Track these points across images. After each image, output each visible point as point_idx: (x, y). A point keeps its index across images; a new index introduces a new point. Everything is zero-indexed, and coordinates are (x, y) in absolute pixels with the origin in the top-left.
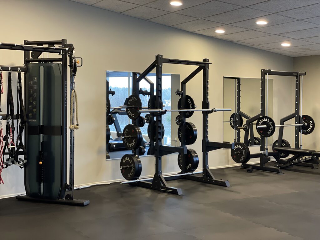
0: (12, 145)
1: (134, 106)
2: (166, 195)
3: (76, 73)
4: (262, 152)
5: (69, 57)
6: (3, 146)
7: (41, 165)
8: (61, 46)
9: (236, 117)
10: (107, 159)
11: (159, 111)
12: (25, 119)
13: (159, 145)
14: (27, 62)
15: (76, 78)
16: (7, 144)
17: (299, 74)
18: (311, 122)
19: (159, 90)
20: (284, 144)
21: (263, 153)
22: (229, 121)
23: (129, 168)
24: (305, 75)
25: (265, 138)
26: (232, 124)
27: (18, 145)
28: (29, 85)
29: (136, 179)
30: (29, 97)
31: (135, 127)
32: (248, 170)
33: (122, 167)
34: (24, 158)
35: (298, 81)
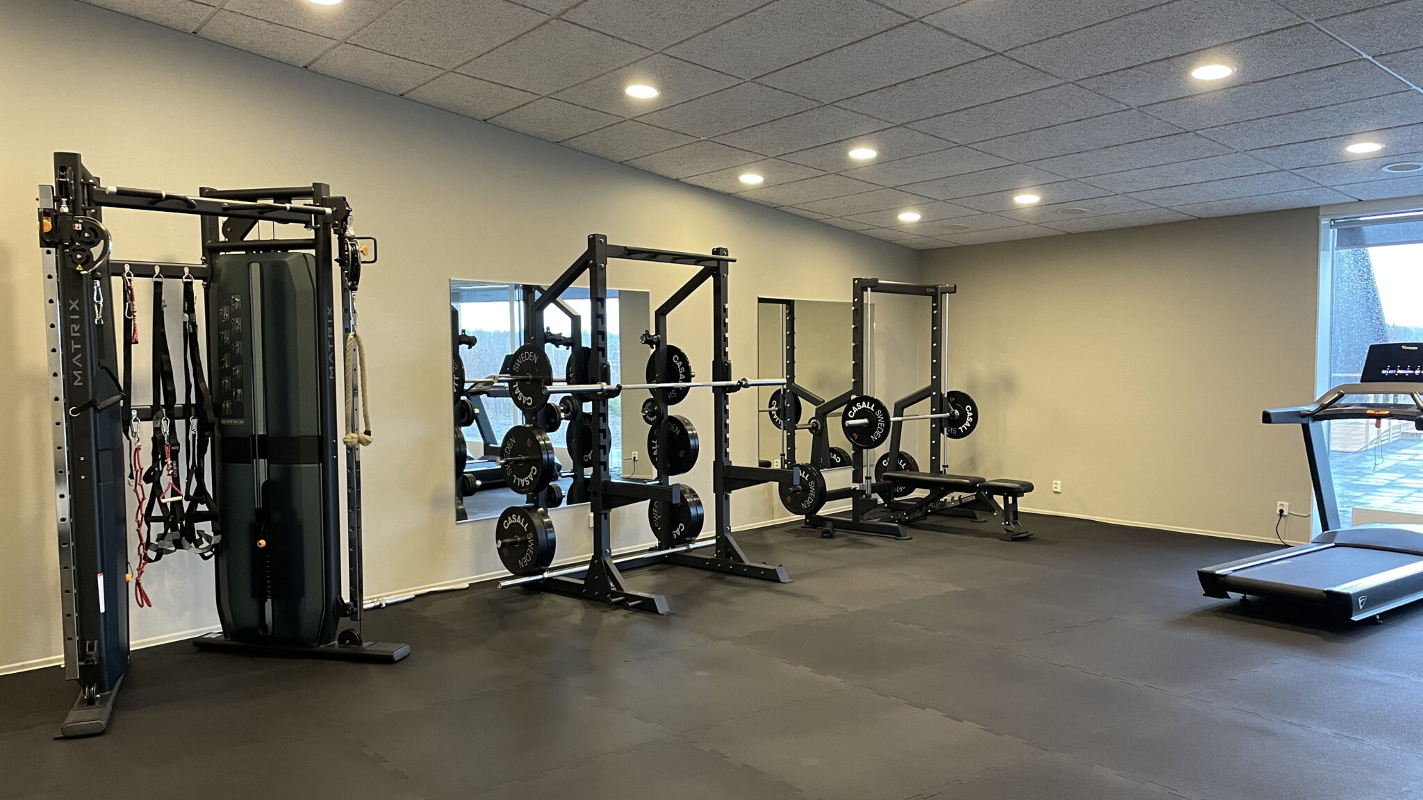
0: (174, 494)
1: (531, 377)
2: (625, 616)
3: (357, 284)
4: (857, 486)
5: (337, 236)
6: (143, 499)
7: (263, 548)
8: (312, 203)
9: (784, 398)
10: (458, 519)
11: (600, 388)
12: (211, 416)
13: (603, 479)
14: (210, 250)
15: (359, 298)
16: (157, 492)
17: (939, 292)
18: (968, 409)
19: (599, 333)
20: (903, 463)
21: (858, 489)
22: (768, 409)
23: (522, 542)
24: (955, 292)
25: (865, 451)
26: (775, 417)
27: (192, 493)
28: (220, 317)
29: (542, 573)
30: (220, 355)
31: (535, 432)
32: (824, 532)
33: (500, 542)
34: (213, 531)
35: (937, 306)
